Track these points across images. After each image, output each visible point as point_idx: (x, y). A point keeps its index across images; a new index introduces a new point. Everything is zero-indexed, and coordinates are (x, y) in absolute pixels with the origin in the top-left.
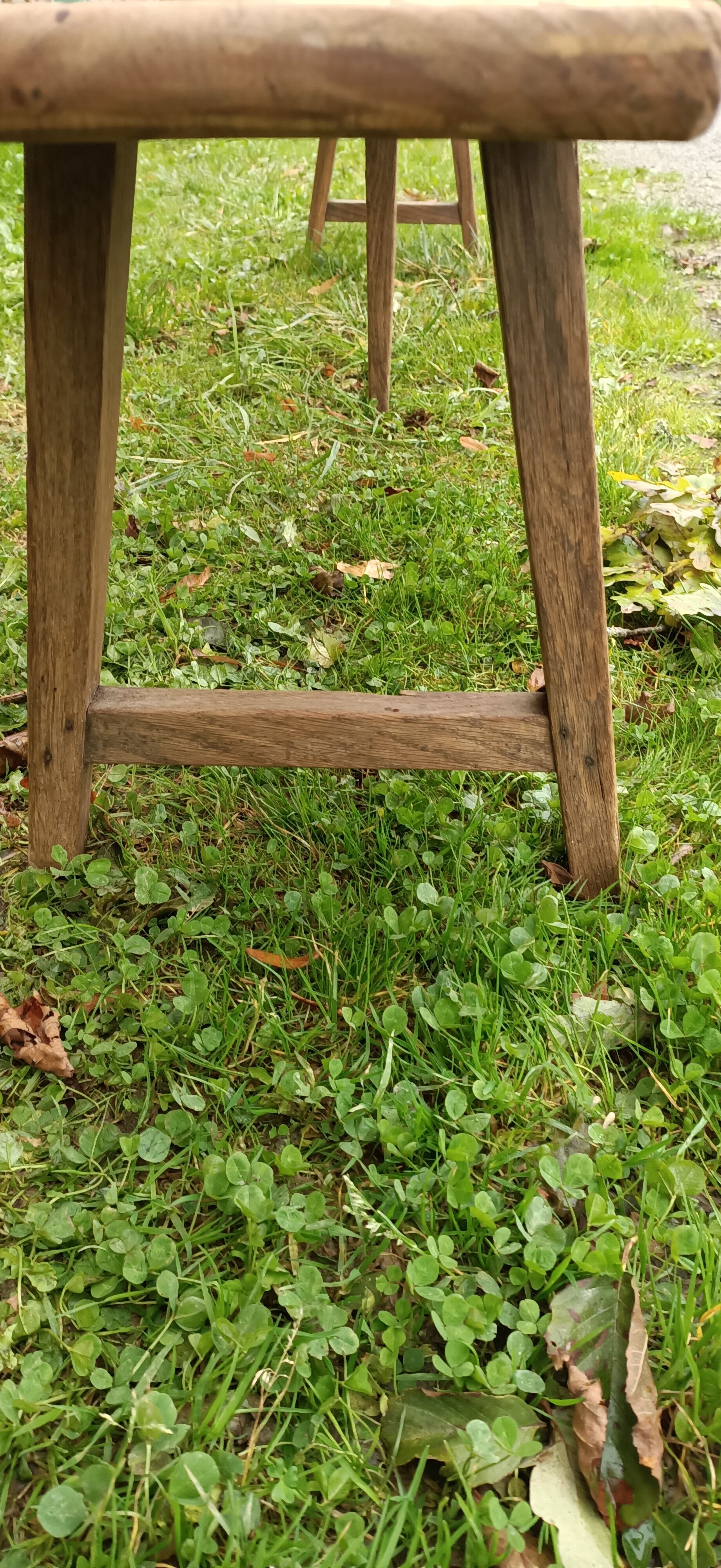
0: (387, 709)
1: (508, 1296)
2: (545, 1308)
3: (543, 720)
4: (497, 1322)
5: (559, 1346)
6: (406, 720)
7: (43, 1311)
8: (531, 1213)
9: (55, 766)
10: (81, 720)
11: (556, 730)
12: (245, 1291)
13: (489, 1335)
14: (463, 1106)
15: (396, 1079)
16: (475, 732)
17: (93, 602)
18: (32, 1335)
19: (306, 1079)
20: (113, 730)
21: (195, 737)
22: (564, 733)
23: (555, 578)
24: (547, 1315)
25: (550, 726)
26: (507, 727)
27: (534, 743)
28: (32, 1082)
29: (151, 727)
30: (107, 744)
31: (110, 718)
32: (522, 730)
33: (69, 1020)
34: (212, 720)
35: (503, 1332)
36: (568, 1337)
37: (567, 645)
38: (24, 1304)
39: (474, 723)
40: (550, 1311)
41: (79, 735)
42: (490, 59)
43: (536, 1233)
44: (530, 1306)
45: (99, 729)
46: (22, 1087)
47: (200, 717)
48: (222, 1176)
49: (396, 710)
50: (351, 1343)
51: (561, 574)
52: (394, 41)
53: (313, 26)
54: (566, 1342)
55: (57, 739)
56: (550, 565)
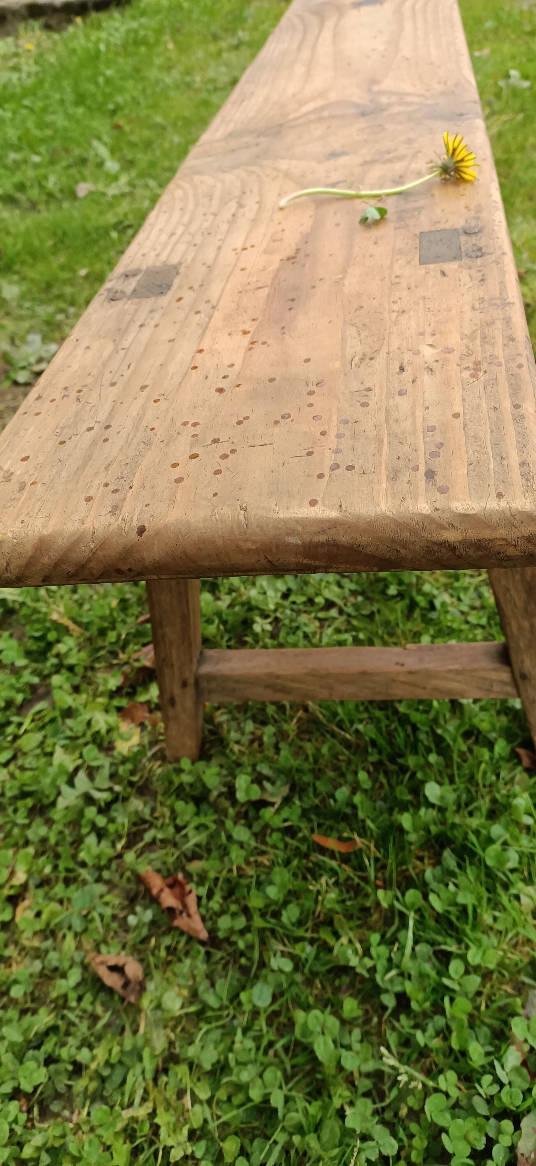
0: (397, 664)
1: (493, 1114)
2: (517, 1127)
3: (507, 669)
4: (487, 1135)
5: (526, 1155)
6: (411, 673)
7: (203, 1112)
8: (507, 1059)
9: (178, 706)
10: (191, 681)
11: (517, 675)
12: (325, 1108)
13: (481, 1145)
14: (462, 970)
15: (416, 942)
16: (459, 678)
17: (191, 615)
18: (199, 1129)
19: (356, 952)
20: (213, 685)
21: (268, 686)
22: (524, 677)
23: (508, 590)
24: (519, 1132)
25: (512, 673)
26: (482, 674)
27: (503, 683)
28: (183, 940)
29: (238, 682)
30: (210, 692)
31: (210, 678)
32: (494, 675)
33: (203, 891)
34: (278, 677)
35: (491, 1142)
36: (532, 1148)
37: (520, 628)
38: (193, 1106)
39: (458, 672)
40: (520, 1129)
41: (191, 691)
42: (405, 544)
43: (511, 1071)
44: (507, 1125)
45: (204, 684)
46: (178, 942)
47: (270, 675)
48: (305, 1024)
49: (403, 665)
50: (393, 1147)
51: (511, 587)
52: (344, 539)
53: (292, 532)
54: (531, 1153)
55: (177, 691)
56: (503, 582)
